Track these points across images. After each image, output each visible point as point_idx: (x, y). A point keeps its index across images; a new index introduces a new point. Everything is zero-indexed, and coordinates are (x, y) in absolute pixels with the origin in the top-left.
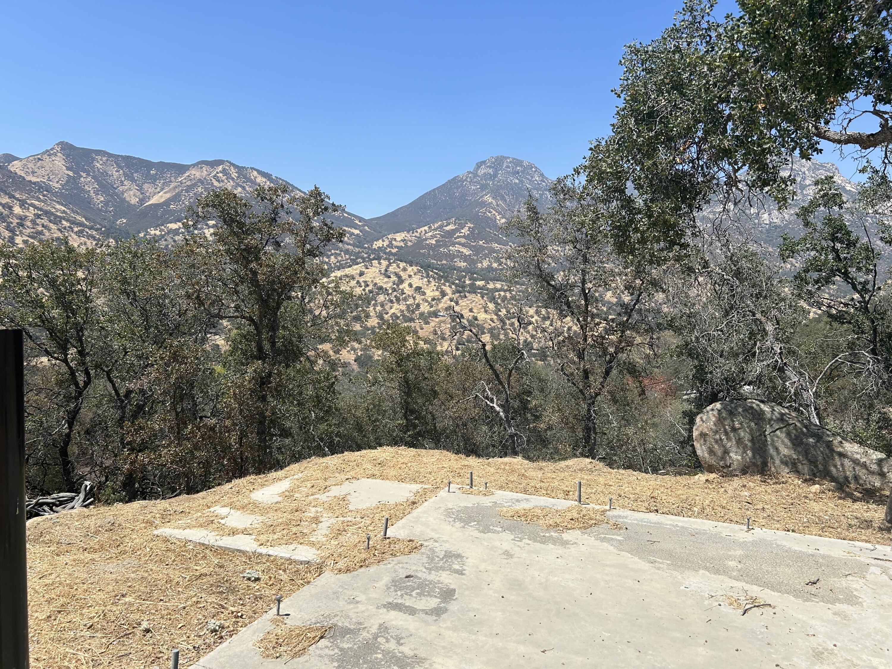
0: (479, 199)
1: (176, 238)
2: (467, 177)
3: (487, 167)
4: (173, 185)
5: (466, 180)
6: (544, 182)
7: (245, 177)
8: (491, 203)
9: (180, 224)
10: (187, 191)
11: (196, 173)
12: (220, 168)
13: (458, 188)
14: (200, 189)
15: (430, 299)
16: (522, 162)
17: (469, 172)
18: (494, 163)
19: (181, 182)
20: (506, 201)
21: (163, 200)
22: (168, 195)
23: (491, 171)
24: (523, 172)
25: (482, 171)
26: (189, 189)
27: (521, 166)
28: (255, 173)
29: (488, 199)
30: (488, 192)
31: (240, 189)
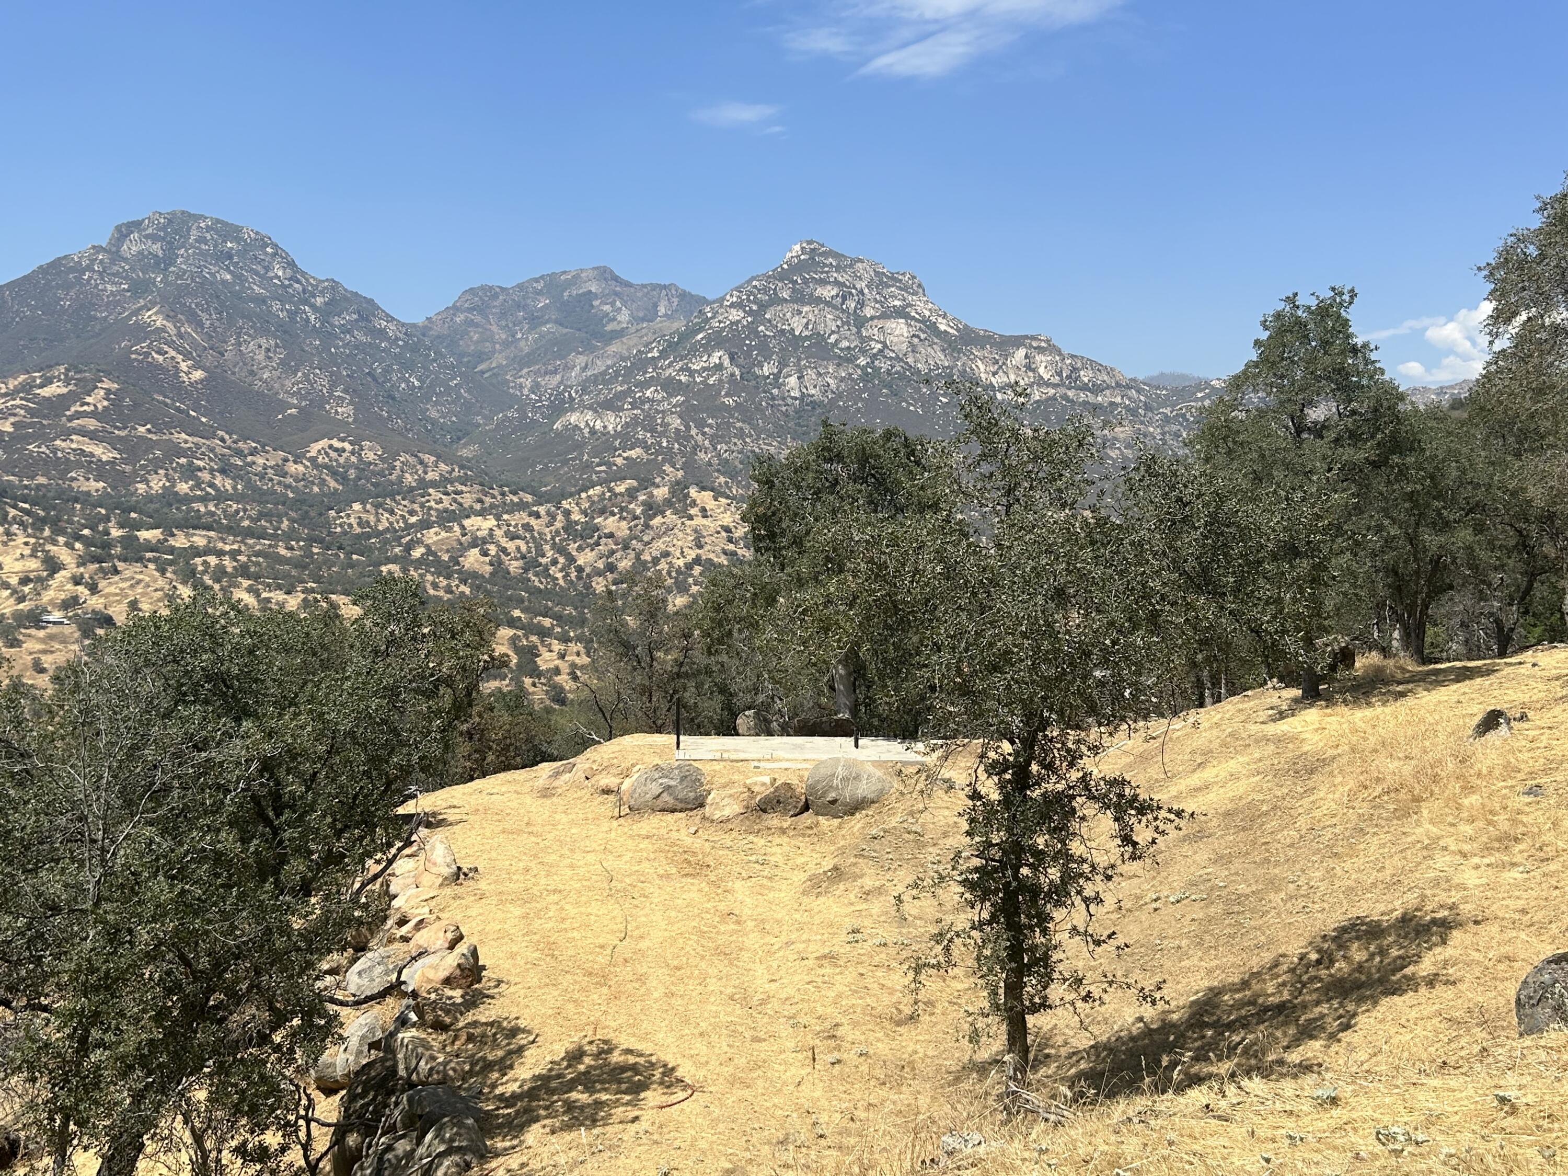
0: (129, 318)
2: (93, 261)
3: (147, 237)
5: (90, 268)
6: (298, 282)
8: (163, 329)
13: (68, 287)
15: (14, 581)
16: (239, 229)
17: (98, 249)
18: (164, 229)
20: (200, 324)
23: (157, 248)
24: (243, 253)
25: (132, 247)
27: (238, 240)
29: (154, 318)
30: (154, 304)
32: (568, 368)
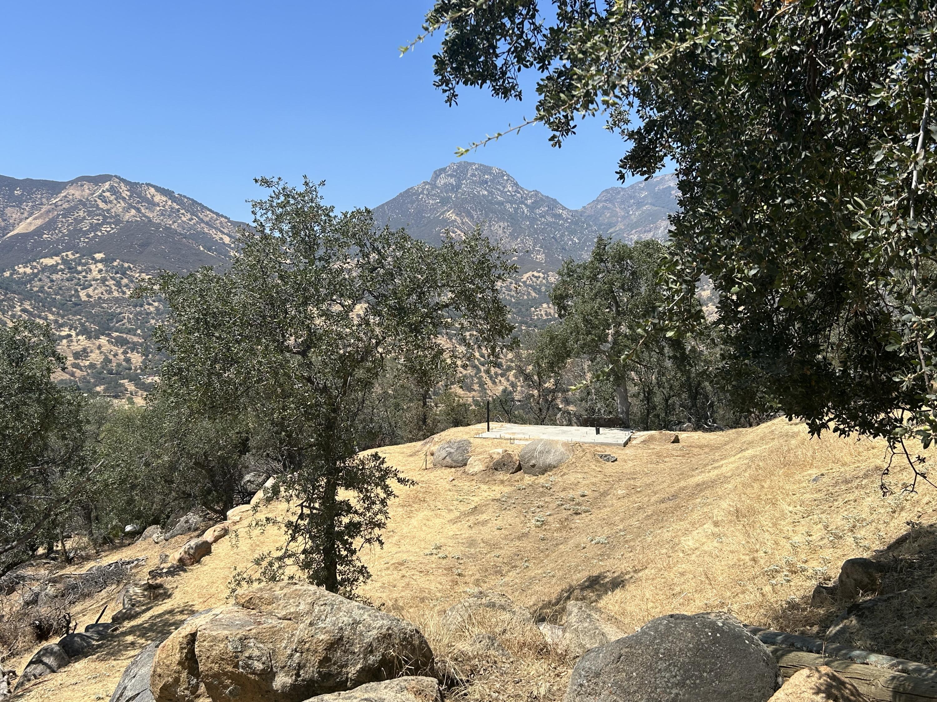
0: (440, 216)
1: (54, 277)
2: (423, 189)
3: (448, 176)
4: (44, 209)
5: (422, 193)
6: (519, 193)
7: (139, 196)
8: (455, 221)
9: (57, 259)
10: (64, 216)
11: (75, 193)
12: (107, 185)
13: (412, 202)
14: (81, 213)
16: (491, 168)
17: (426, 183)
18: (456, 171)
19: (56, 205)
20: (472, 217)
21: (32, 228)
22: (39, 222)
23: (452, 181)
24: (492, 181)
25: (441, 181)
26: (67, 213)
27: (490, 174)
28: (152, 190)
29: (451, 215)
30: (451, 208)
31: (133, 212)
32: (657, 228)
